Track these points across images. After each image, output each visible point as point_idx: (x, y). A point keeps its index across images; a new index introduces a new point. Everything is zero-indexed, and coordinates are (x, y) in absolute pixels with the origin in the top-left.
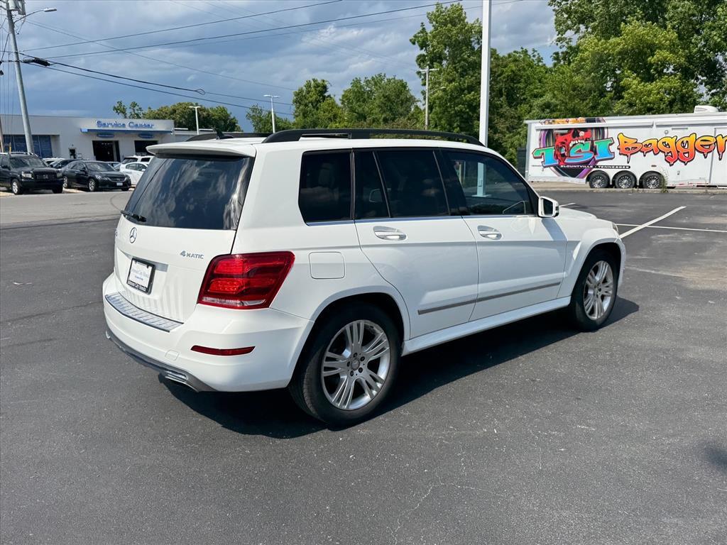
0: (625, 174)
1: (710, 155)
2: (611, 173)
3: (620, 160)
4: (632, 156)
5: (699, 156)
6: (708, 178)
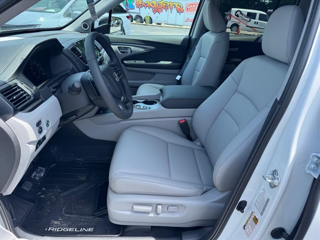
0: (139, 17)
1: (168, 10)
2: (134, 16)
3: (136, 10)
4: (141, 8)
5: (164, 10)
6: (167, 21)
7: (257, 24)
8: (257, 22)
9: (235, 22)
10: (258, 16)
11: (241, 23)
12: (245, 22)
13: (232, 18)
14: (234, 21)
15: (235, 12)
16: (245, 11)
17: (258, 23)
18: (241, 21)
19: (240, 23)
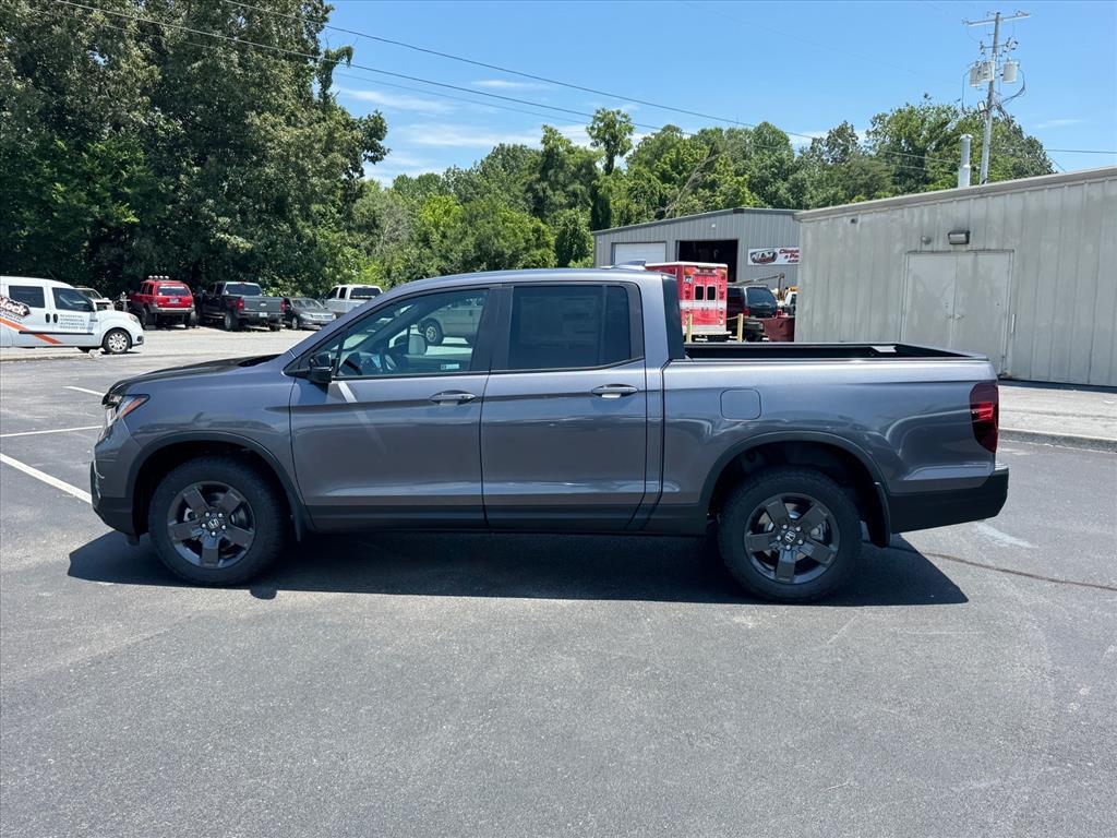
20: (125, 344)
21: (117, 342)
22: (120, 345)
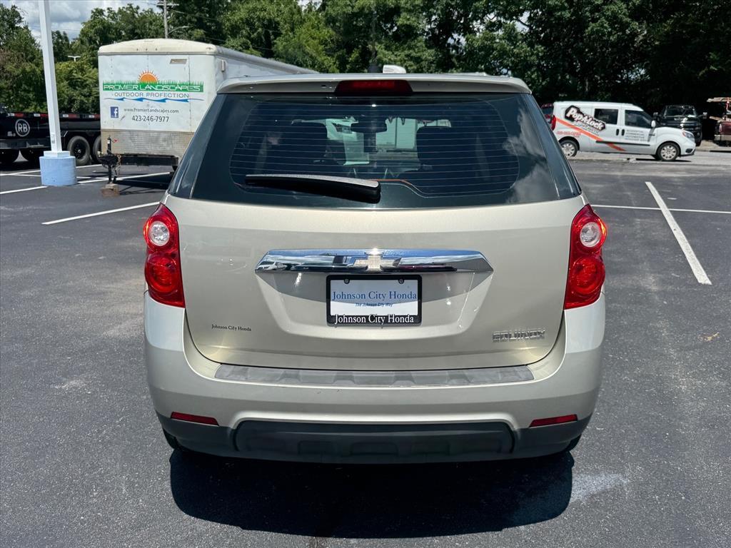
6: (394, 143)
7: (623, 134)
8: (623, 131)
9: (566, 133)
10: (621, 117)
11: (582, 134)
12: (593, 132)
13: (557, 123)
14: (564, 130)
15: (564, 111)
16: (589, 107)
17: (625, 132)
18: (582, 131)
19: (578, 135)
20: (675, 154)
21: (668, 153)
22: (670, 155)
